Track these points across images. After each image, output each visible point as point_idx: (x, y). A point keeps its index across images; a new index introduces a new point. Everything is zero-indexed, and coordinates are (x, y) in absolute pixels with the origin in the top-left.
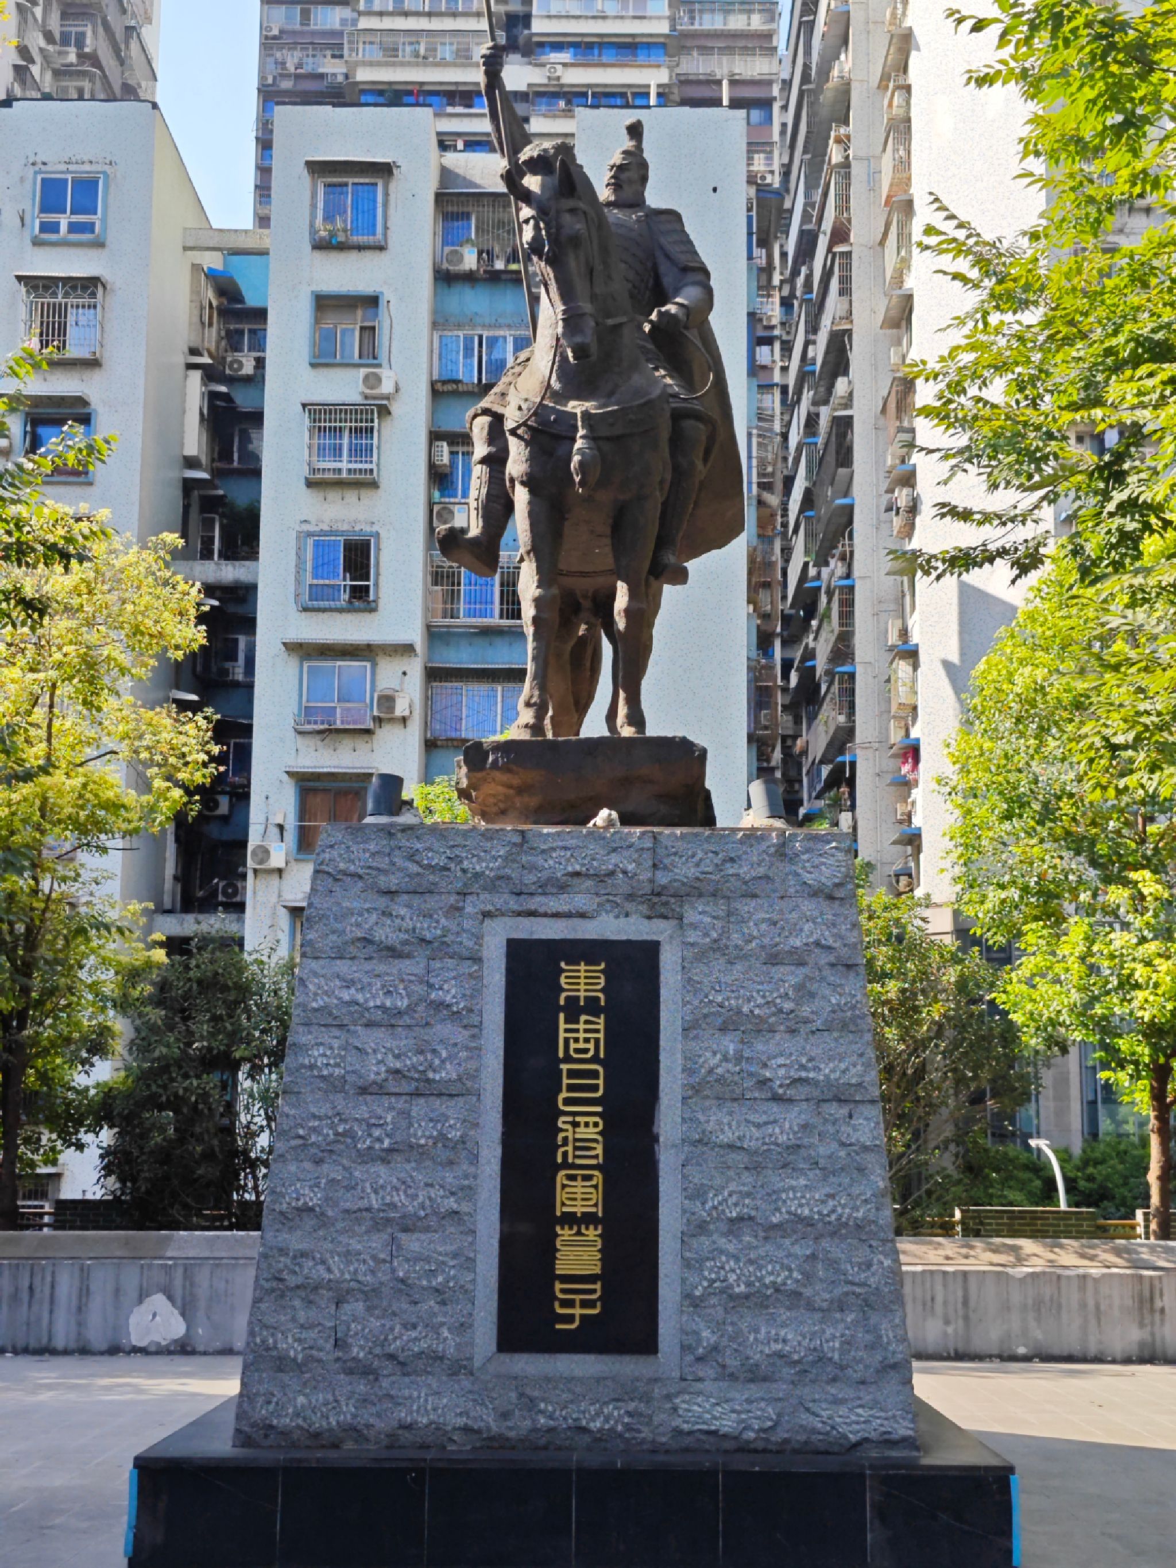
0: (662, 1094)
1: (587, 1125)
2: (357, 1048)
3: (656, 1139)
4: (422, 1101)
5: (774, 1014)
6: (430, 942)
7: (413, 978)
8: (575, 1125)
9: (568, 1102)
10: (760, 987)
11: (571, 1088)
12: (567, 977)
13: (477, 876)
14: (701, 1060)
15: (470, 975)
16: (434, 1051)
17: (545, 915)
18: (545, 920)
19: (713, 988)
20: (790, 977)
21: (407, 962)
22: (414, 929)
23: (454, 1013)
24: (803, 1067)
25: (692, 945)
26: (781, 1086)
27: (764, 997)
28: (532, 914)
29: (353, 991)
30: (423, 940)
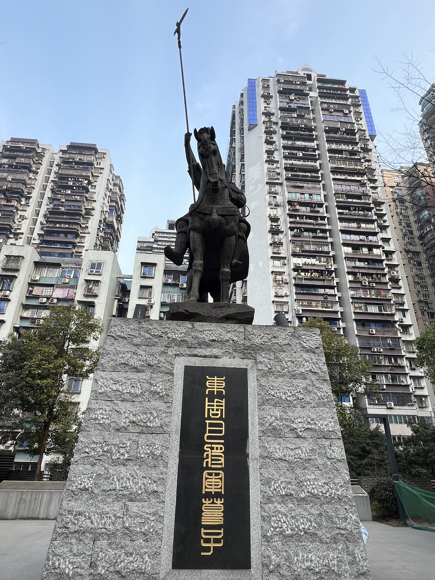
0: (249, 435)
1: (217, 448)
2: (117, 411)
3: (248, 456)
4: (144, 436)
5: (295, 400)
6: (153, 366)
7: (144, 381)
8: (212, 448)
9: (209, 438)
10: (289, 388)
11: (210, 431)
12: (209, 382)
13: (174, 340)
14: (266, 420)
15: (169, 380)
16: (151, 413)
17: (201, 356)
18: (201, 358)
19: (270, 388)
20: (302, 384)
21: (142, 374)
22: (146, 360)
23: (161, 396)
24: (309, 423)
25: (261, 370)
26: (300, 431)
27: (291, 392)
28: (195, 356)
29: (118, 385)
30: (149, 365)
